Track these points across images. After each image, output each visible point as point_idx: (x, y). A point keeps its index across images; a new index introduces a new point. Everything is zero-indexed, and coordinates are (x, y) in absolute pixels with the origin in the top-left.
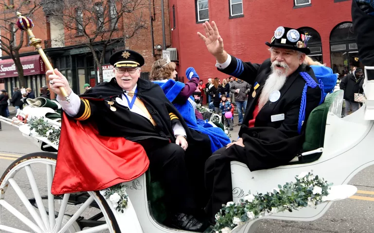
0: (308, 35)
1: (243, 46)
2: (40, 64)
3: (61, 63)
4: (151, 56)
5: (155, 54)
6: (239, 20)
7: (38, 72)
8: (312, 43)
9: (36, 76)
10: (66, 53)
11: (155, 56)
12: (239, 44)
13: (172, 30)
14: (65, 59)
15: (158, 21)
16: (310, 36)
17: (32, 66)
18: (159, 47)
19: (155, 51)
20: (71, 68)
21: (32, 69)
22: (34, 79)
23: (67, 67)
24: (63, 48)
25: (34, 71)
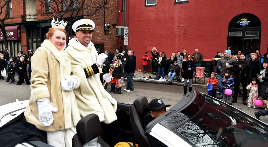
0: (247, 20)
1: (185, 27)
2: (18, 32)
3: (33, 32)
4: (102, 31)
5: (105, 30)
6: (183, 5)
7: (16, 39)
8: (251, 28)
9: (14, 42)
10: (37, 26)
11: (105, 31)
12: (182, 25)
13: (119, 12)
14: (36, 30)
15: (109, 5)
16: (249, 22)
17: (12, 34)
18: (109, 25)
19: (106, 28)
20: (41, 37)
21: (12, 36)
22: (13, 43)
23: (37, 36)
24: (35, 21)
25: (13, 37)
